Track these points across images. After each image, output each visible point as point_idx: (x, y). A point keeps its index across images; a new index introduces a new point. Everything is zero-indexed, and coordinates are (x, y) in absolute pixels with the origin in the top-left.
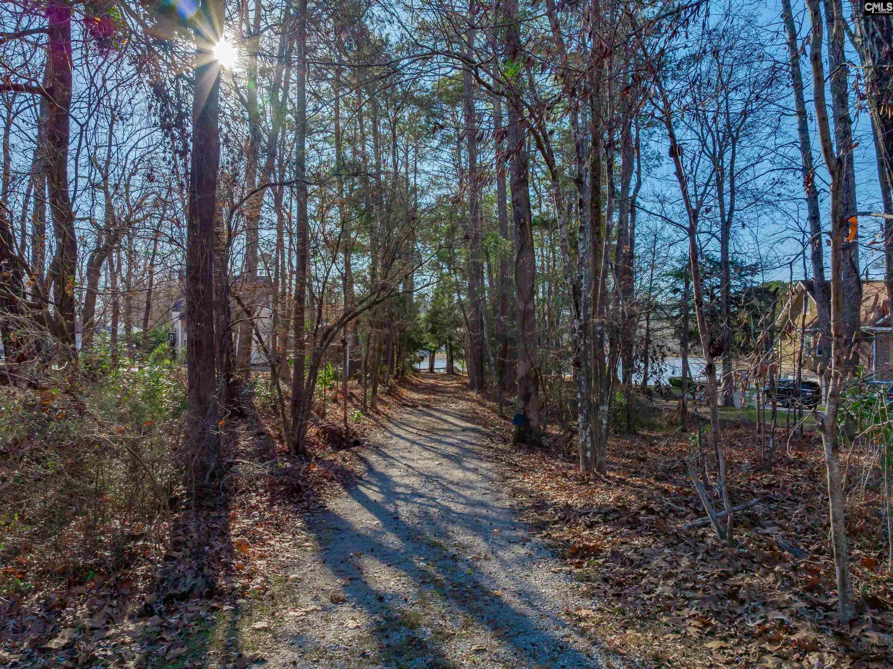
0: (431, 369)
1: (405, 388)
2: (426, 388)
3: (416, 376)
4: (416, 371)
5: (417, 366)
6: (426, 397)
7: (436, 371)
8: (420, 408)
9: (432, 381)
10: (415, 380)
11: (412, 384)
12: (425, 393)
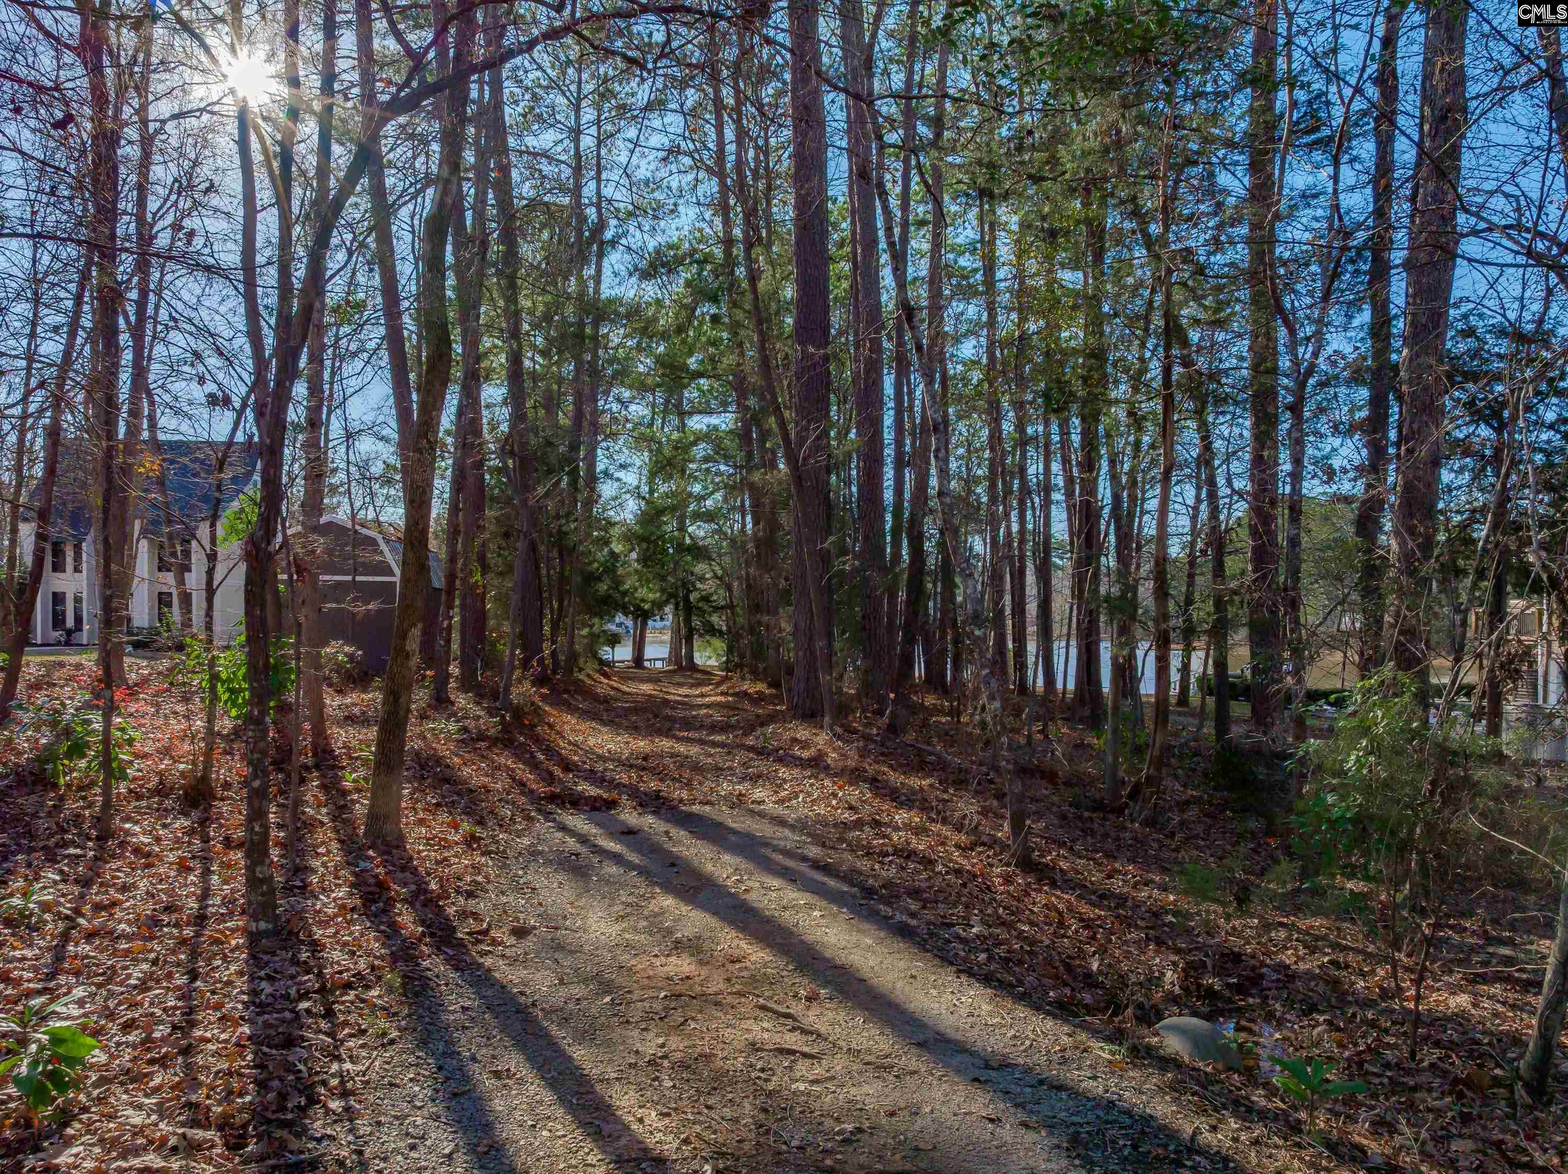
0: (638, 660)
1: (572, 710)
2: (636, 710)
3: (608, 677)
4: (605, 667)
5: (606, 653)
6: (642, 745)
7: (647, 664)
8: (630, 816)
9: (646, 688)
10: (603, 686)
11: (596, 698)
12: (635, 729)
